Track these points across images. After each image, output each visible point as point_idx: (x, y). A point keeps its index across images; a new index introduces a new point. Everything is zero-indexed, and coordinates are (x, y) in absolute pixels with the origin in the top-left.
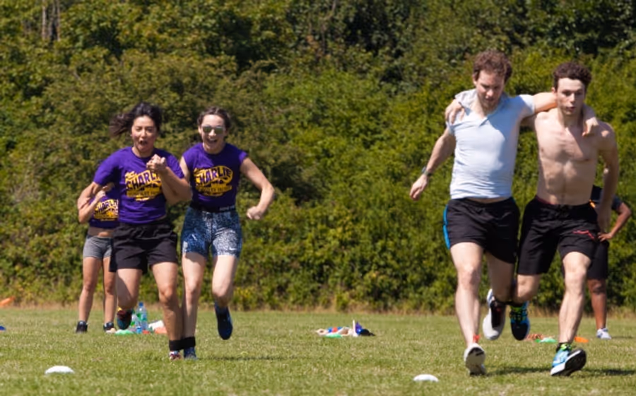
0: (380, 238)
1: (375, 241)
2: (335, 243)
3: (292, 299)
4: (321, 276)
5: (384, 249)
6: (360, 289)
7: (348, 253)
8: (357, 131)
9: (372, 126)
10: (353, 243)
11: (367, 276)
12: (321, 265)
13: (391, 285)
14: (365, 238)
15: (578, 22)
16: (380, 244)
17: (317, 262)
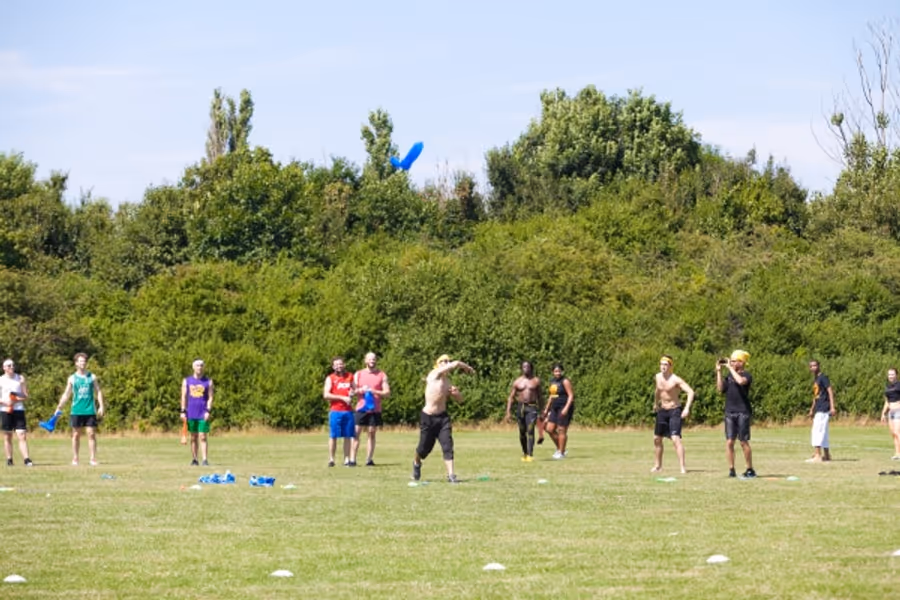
0: (162, 384)
1: (158, 386)
2: (132, 389)
3: (106, 426)
4: (124, 411)
5: (165, 392)
6: (152, 418)
7: (141, 395)
8: (111, 313)
9: (122, 310)
10: (144, 389)
11: (155, 410)
12: (124, 404)
13: (170, 415)
14: (152, 384)
15: (223, 241)
16: (162, 389)
17: (123, 402)
